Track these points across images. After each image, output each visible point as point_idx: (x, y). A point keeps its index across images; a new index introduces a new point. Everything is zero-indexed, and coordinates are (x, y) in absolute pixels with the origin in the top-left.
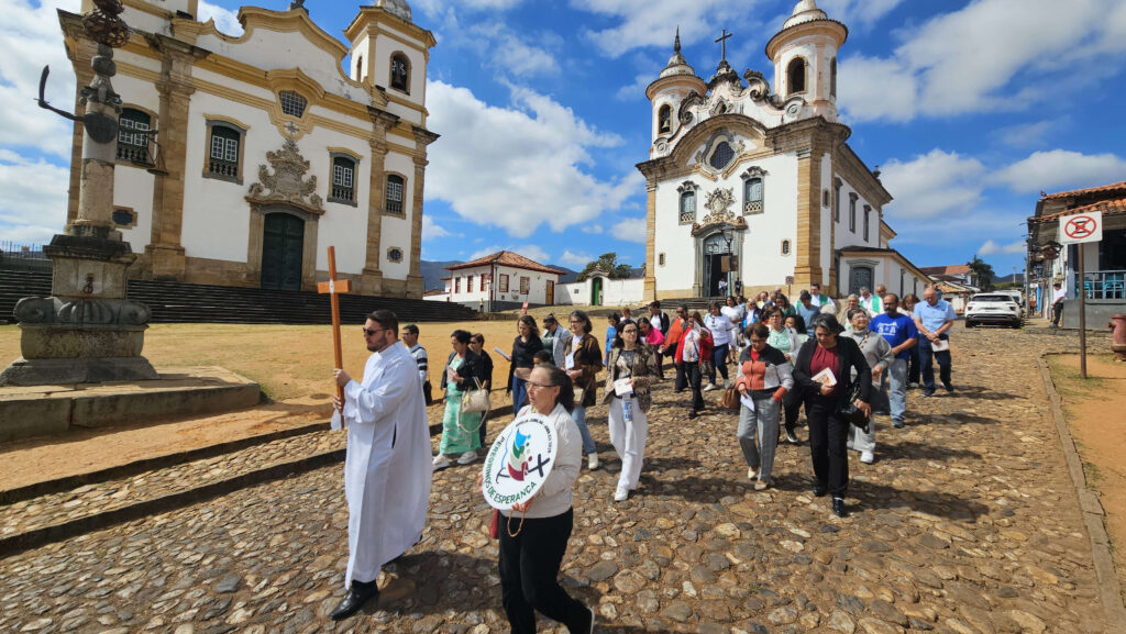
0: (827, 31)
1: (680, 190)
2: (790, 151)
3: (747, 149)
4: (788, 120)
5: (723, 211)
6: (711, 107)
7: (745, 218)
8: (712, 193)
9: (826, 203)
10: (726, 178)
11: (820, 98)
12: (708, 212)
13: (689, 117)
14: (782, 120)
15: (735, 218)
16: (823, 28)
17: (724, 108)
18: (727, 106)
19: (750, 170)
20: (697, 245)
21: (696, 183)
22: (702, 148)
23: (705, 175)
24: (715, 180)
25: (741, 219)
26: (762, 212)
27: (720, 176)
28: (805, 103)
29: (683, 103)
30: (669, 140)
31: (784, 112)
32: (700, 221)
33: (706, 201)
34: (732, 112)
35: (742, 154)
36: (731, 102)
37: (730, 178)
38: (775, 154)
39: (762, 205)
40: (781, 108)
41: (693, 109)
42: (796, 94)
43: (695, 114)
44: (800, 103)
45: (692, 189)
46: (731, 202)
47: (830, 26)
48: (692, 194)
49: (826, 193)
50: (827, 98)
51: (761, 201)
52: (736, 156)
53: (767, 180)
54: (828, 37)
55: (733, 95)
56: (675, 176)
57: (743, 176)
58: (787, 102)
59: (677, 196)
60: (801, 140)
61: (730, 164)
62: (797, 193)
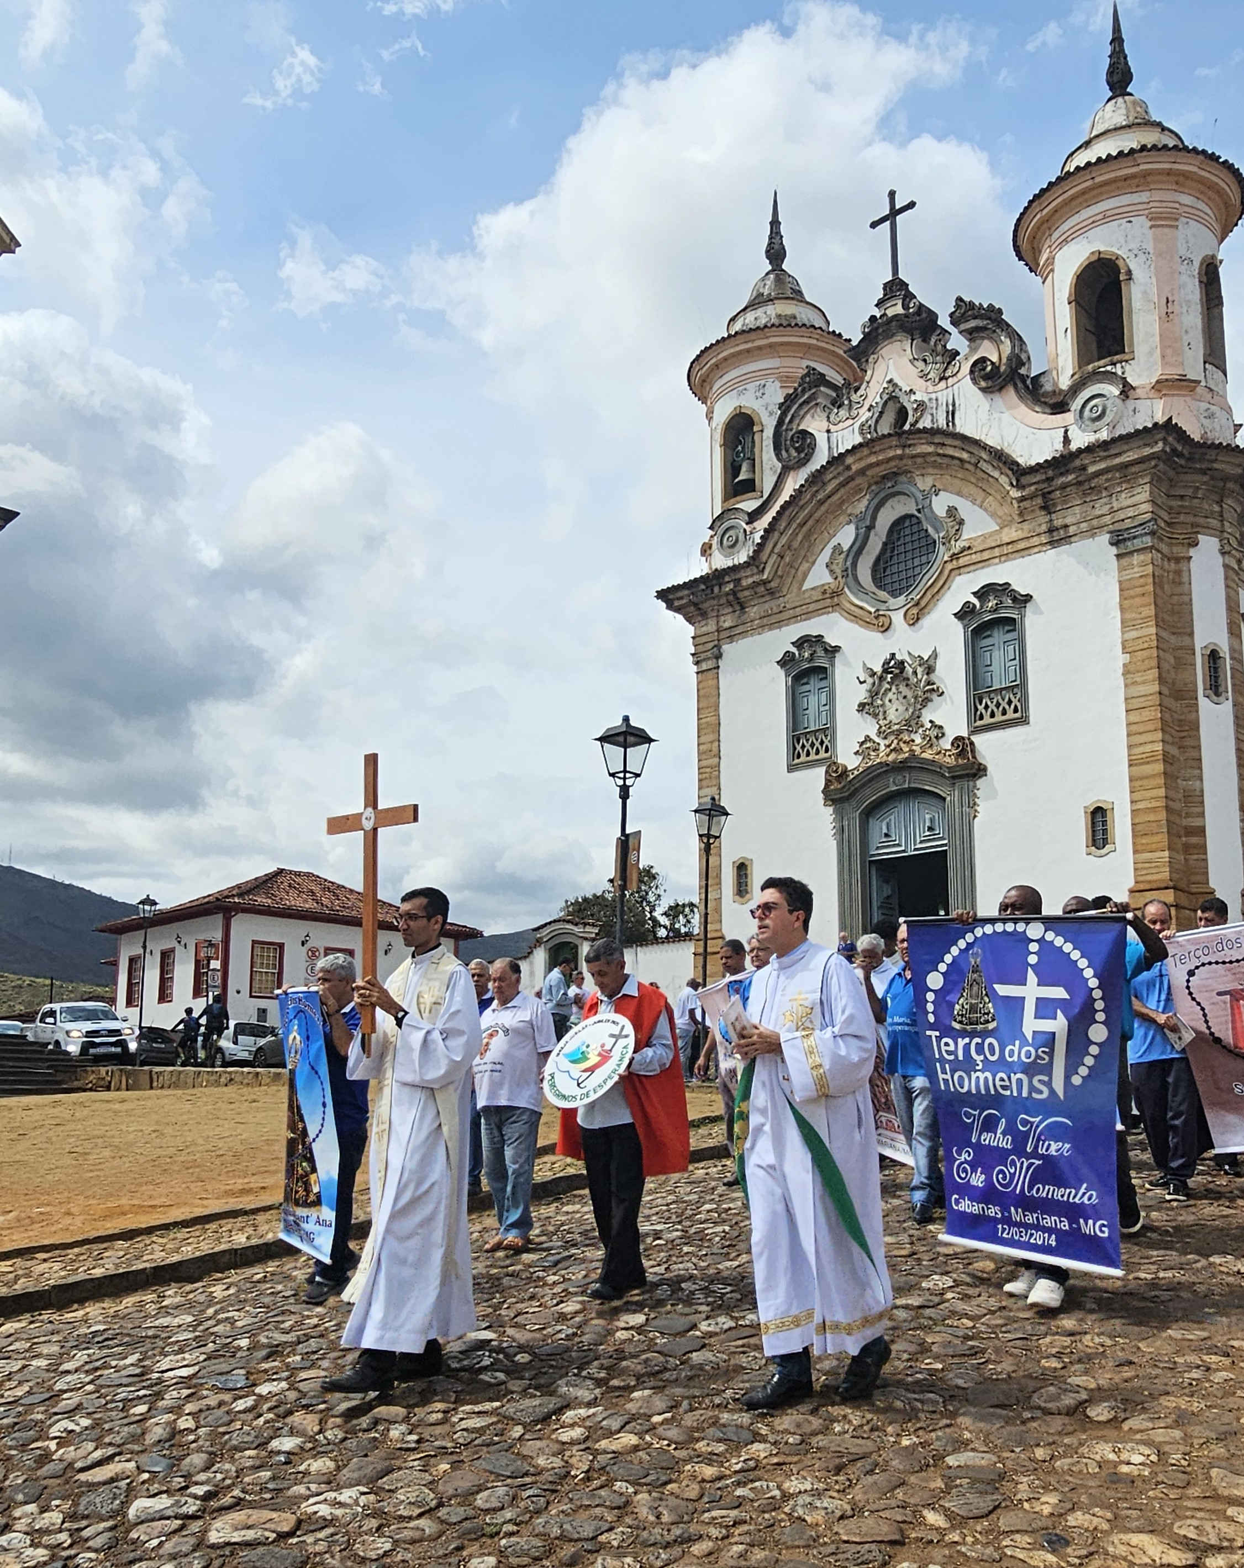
0: (1180, 180)
1: (786, 661)
2: (1092, 532)
3: (968, 533)
4: (1080, 439)
5: (913, 722)
6: (864, 415)
7: (979, 740)
8: (878, 669)
9: (1215, 688)
10: (914, 621)
11: (1174, 372)
12: (870, 728)
13: (805, 443)
14: (1067, 440)
15: (946, 744)
16: (1169, 173)
17: (902, 414)
18: (910, 408)
19: (982, 594)
20: (840, 831)
21: (831, 640)
22: (846, 536)
23: (856, 617)
24: (886, 628)
25: (963, 746)
26: (1023, 720)
27: (898, 618)
28: (1127, 390)
29: (785, 407)
30: (753, 516)
31: (1069, 418)
32: (848, 758)
33: (861, 694)
34: (926, 423)
35: (957, 546)
36: (918, 396)
37: (926, 622)
38: (1053, 544)
39: (1024, 700)
40: (1059, 407)
41: (815, 424)
42: (1103, 365)
43: (821, 439)
44: (1113, 390)
45: (822, 662)
46: (932, 692)
47: (1189, 166)
48: (822, 673)
49: (1213, 656)
50: (1195, 370)
51: (1020, 687)
52: (943, 554)
53: (1032, 622)
54: (1186, 199)
55: (924, 376)
56: (774, 621)
57: (965, 614)
58: (1075, 389)
59: (779, 681)
60: (1124, 500)
61: (928, 580)
62: (1121, 659)
